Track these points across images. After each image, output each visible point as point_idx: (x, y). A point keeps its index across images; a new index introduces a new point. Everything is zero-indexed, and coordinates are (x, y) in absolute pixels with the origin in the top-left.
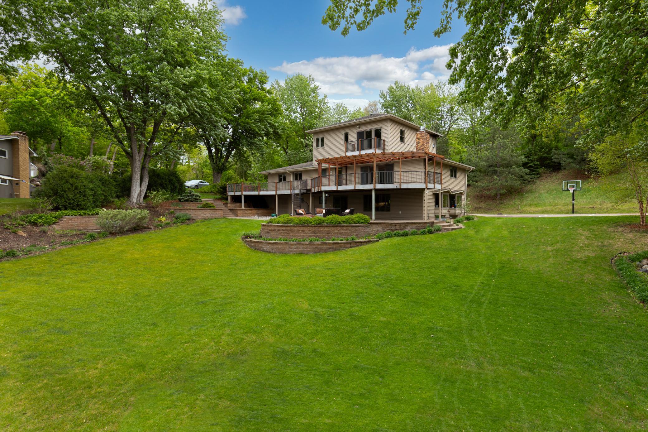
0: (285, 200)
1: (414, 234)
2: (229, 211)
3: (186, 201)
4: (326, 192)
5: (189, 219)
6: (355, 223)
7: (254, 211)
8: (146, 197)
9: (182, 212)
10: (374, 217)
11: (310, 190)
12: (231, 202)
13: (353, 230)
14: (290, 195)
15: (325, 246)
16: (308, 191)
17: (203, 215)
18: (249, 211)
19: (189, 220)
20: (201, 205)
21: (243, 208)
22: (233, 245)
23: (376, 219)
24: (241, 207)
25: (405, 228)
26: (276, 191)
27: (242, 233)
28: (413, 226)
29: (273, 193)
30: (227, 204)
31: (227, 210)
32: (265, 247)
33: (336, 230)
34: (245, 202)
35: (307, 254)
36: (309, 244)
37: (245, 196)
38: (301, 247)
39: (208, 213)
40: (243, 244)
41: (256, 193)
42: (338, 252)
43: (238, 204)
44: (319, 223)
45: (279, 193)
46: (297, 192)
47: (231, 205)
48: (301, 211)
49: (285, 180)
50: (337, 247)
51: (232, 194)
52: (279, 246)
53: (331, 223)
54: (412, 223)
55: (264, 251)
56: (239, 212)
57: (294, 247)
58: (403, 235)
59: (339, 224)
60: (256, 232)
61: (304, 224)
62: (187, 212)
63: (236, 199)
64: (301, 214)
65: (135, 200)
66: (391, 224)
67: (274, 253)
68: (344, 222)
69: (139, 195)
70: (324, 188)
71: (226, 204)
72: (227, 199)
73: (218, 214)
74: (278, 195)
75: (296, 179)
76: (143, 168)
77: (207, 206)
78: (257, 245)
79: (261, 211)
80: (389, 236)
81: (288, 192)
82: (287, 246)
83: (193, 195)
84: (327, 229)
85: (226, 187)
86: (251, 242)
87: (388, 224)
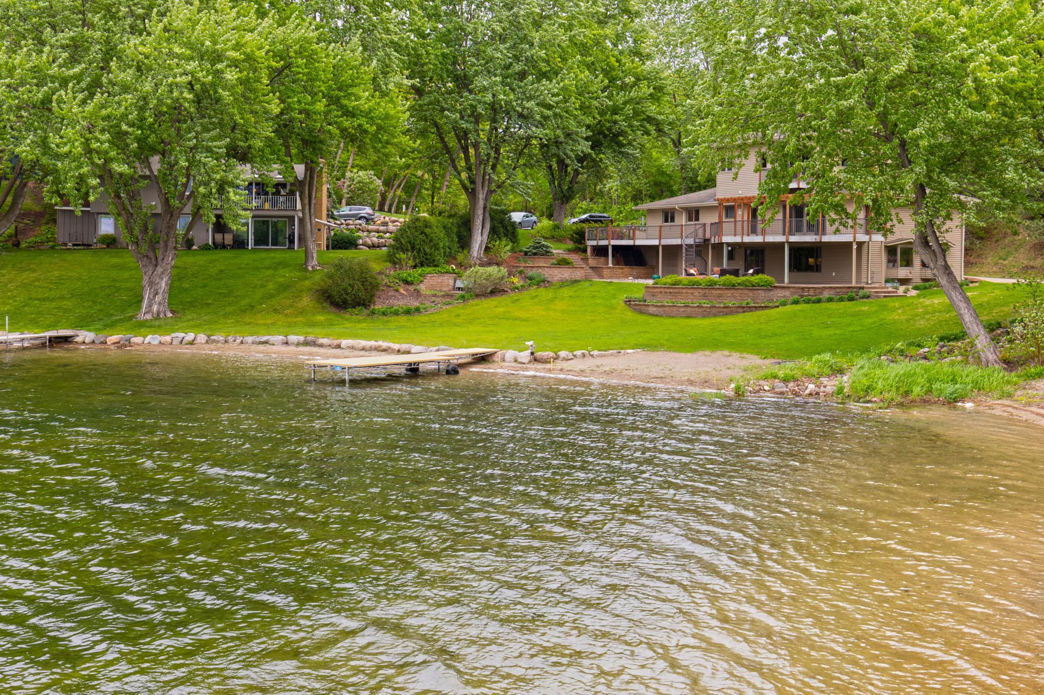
0: (672, 252)
1: (830, 300)
2: (590, 271)
3: (535, 254)
4: (728, 244)
5: (543, 281)
6: (753, 286)
7: (627, 269)
8: (487, 249)
9: (534, 270)
10: (786, 280)
11: (709, 240)
12: (592, 255)
13: (751, 294)
14: (680, 246)
15: (714, 310)
16: (706, 241)
17: (560, 275)
18: (619, 270)
19: (543, 283)
20: (554, 261)
21: (610, 265)
22: (616, 308)
23: (790, 282)
24: (608, 264)
25: (821, 293)
26: (660, 239)
27: (624, 296)
28: (832, 292)
29: (655, 242)
30: (587, 259)
31: (588, 268)
32: (652, 310)
33: (729, 293)
34: (613, 256)
35: (695, 317)
36: (698, 306)
37: (613, 246)
38: (689, 309)
39: (565, 273)
40: (626, 307)
41: (630, 242)
42: (729, 317)
43: (602, 259)
44: (711, 285)
45: (665, 242)
46: (690, 241)
47: (592, 262)
48: (692, 271)
49: (673, 220)
50: (728, 311)
51: (594, 243)
52: (666, 309)
53: (723, 285)
54: (831, 288)
55: (650, 314)
56: (606, 272)
57: (682, 310)
58: (814, 302)
59: (733, 286)
60: (639, 295)
61: (694, 285)
62: (540, 270)
63: (601, 251)
64: (692, 275)
65: (475, 254)
66: (803, 288)
67: (661, 316)
68: (739, 284)
69: (480, 246)
70: (726, 239)
71: (585, 260)
72: (585, 251)
73: (578, 274)
74: (663, 246)
75: (690, 219)
76: (485, 208)
77: (563, 263)
78: (643, 308)
79: (636, 270)
80: (796, 302)
81: (677, 242)
82: (675, 309)
83: (543, 245)
84: (718, 292)
85: (584, 233)
86: (636, 305)
87: (799, 288)
